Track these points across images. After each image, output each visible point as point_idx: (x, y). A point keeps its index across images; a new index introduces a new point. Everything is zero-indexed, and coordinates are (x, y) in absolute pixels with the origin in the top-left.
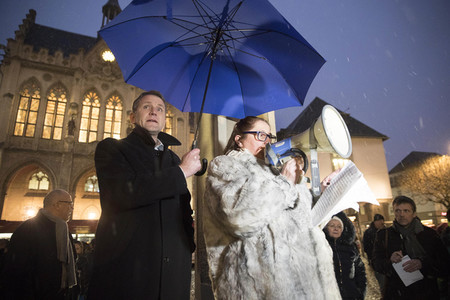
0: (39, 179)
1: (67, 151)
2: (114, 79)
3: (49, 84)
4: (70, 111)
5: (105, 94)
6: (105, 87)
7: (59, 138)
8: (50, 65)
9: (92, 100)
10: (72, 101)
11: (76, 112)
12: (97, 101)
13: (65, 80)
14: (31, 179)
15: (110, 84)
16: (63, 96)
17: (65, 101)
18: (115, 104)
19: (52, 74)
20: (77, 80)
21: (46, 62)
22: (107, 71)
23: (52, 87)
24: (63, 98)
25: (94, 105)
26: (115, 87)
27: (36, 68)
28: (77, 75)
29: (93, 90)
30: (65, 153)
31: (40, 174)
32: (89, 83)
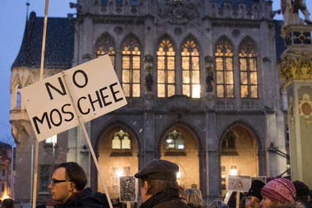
0: (121, 138)
1: (148, 109)
2: (185, 20)
3: (121, 37)
4: (146, 65)
5: (179, 40)
6: (178, 31)
7: (138, 95)
8: (119, 16)
9: (166, 49)
10: (146, 53)
11: (151, 65)
12: (171, 49)
13: (137, 30)
14: (113, 138)
15: (182, 27)
16: (136, 49)
17: (139, 53)
18: (190, 50)
19: (122, 26)
20: (149, 28)
21: (116, 13)
22: (178, 12)
23: (124, 41)
24: (136, 51)
25: (169, 54)
26: (190, 31)
27: (107, 22)
28: (148, 23)
29: (166, 37)
30: (146, 111)
31: (121, 132)
32: (161, 29)
